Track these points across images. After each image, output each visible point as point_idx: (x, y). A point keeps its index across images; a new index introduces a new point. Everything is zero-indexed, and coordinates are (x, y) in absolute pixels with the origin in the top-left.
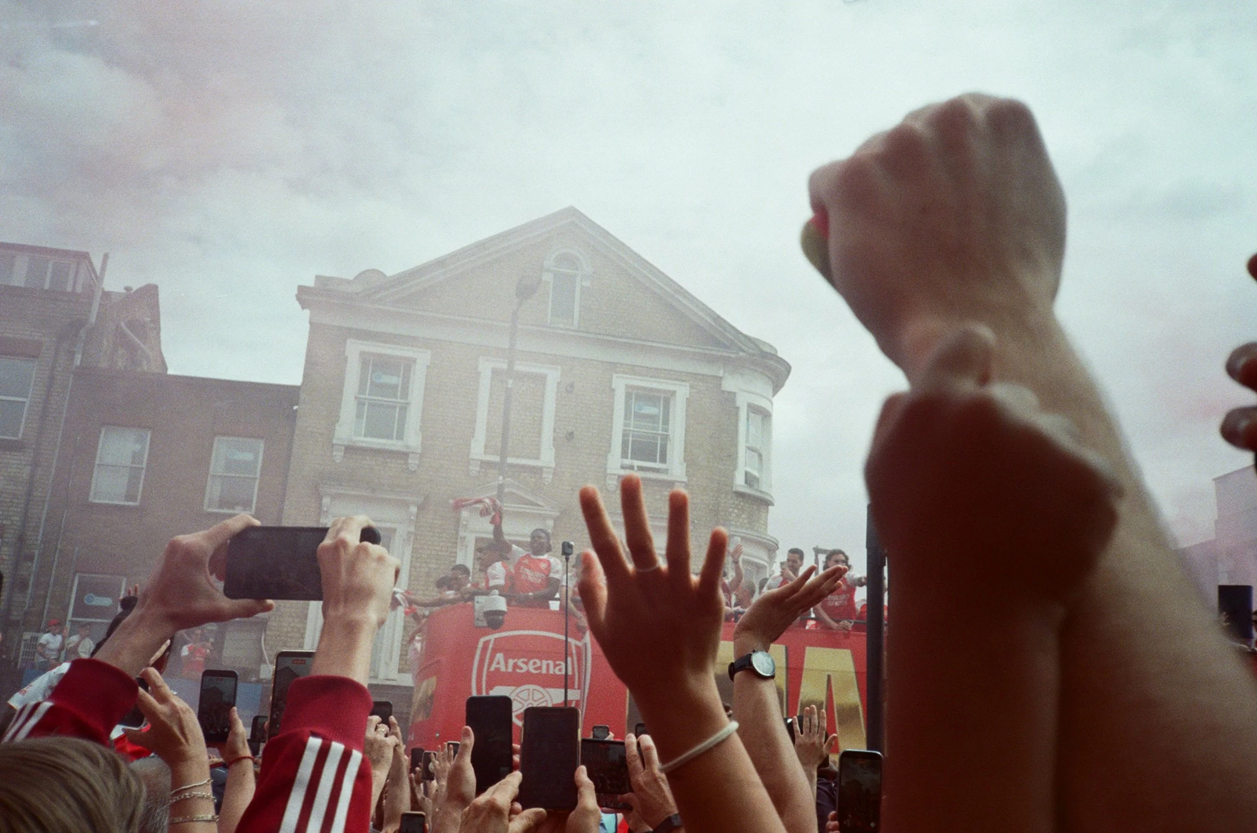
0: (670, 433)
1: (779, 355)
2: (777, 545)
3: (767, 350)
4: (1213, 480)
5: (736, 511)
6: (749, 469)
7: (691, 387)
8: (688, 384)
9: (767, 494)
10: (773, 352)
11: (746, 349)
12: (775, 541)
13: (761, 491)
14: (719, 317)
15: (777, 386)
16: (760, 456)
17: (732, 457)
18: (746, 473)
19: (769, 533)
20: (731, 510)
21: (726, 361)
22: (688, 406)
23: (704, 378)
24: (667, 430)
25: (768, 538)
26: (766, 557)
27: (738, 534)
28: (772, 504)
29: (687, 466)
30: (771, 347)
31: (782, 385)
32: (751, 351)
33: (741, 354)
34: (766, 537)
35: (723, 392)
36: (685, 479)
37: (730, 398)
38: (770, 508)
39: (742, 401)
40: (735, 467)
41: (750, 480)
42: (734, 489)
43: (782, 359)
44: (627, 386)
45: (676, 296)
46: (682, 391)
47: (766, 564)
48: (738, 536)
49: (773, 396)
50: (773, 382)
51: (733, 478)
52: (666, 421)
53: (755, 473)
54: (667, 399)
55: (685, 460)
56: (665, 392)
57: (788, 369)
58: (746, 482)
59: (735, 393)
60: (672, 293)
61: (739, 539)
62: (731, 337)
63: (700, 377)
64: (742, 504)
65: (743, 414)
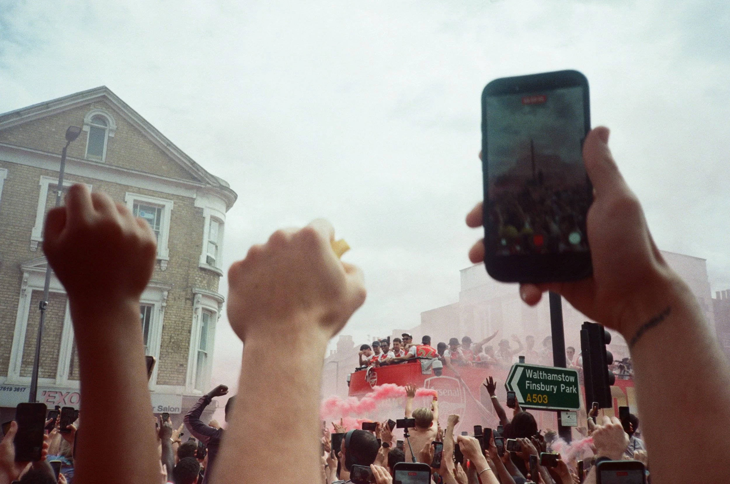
0: (160, 230)
1: (231, 188)
2: (223, 300)
3: (224, 184)
4: (460, 271)
5: (200, 279)
6: (209, 255)
7: (175, 203)
8: (173, 202)
9: (219, 269)
10: (227, 186)
11: (211, 183)
12: (222, 297)
13: (216, 268)
14: (195, 162)
15: (229, 206)
16: (217, 247)
17: (199, 246)
18: (208, 257)
19: (219, 293)
20: (197, 278)
21: (198, 189)
22: (172, 214)
23: (183, 198)
24: (158, 229)
25: (218, 295)
26: (216, 306)
27: (200, 292)
28: (222, 276)
29: (170, 251)
30: (226, 183)
31: (232, 206)
32: (215, 185)
33: (208, 185)
34: (217, 295)
35: (195, 207)
36: (168, 259)
37: (199, 212)
38: (220, 277)
39: (207, 214)
40: (201, 253)
41: (209, 260)
42: (199, 266)
43: (231, 190)
44: (135, 200)
45: (168, 147)
46: (169, 206)
47: (216, 311)
48: (201, 294)
49: (226, 212)
50: (226, 203)
51: (199, 259)
52: (158, 223)
53: (213, 257)
54: (159, 210)
55: (168, 247)
56: (159, 205)
57: (236, 197)
58: (207, 262)
59: (203, 209)
60: (166, 145)
61: (201, 295)
62: (201, 175)
63: (181, 197)
64: (204, 275)
65: (207, 221)
